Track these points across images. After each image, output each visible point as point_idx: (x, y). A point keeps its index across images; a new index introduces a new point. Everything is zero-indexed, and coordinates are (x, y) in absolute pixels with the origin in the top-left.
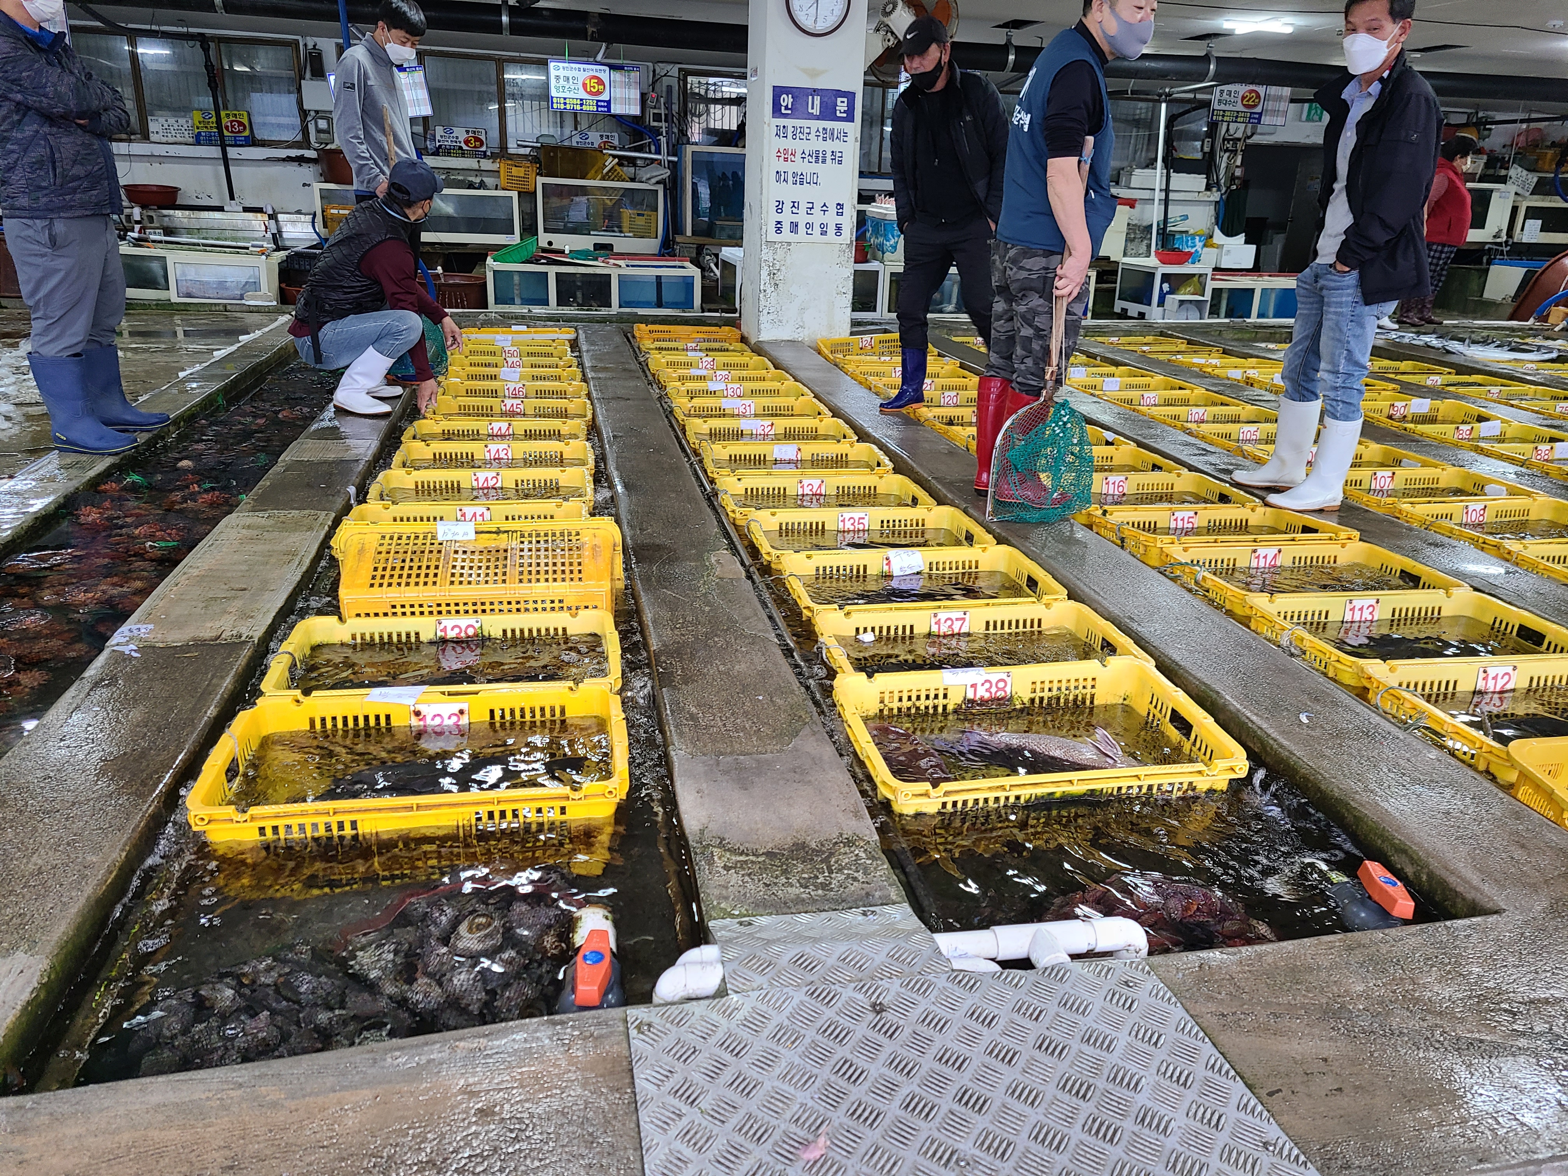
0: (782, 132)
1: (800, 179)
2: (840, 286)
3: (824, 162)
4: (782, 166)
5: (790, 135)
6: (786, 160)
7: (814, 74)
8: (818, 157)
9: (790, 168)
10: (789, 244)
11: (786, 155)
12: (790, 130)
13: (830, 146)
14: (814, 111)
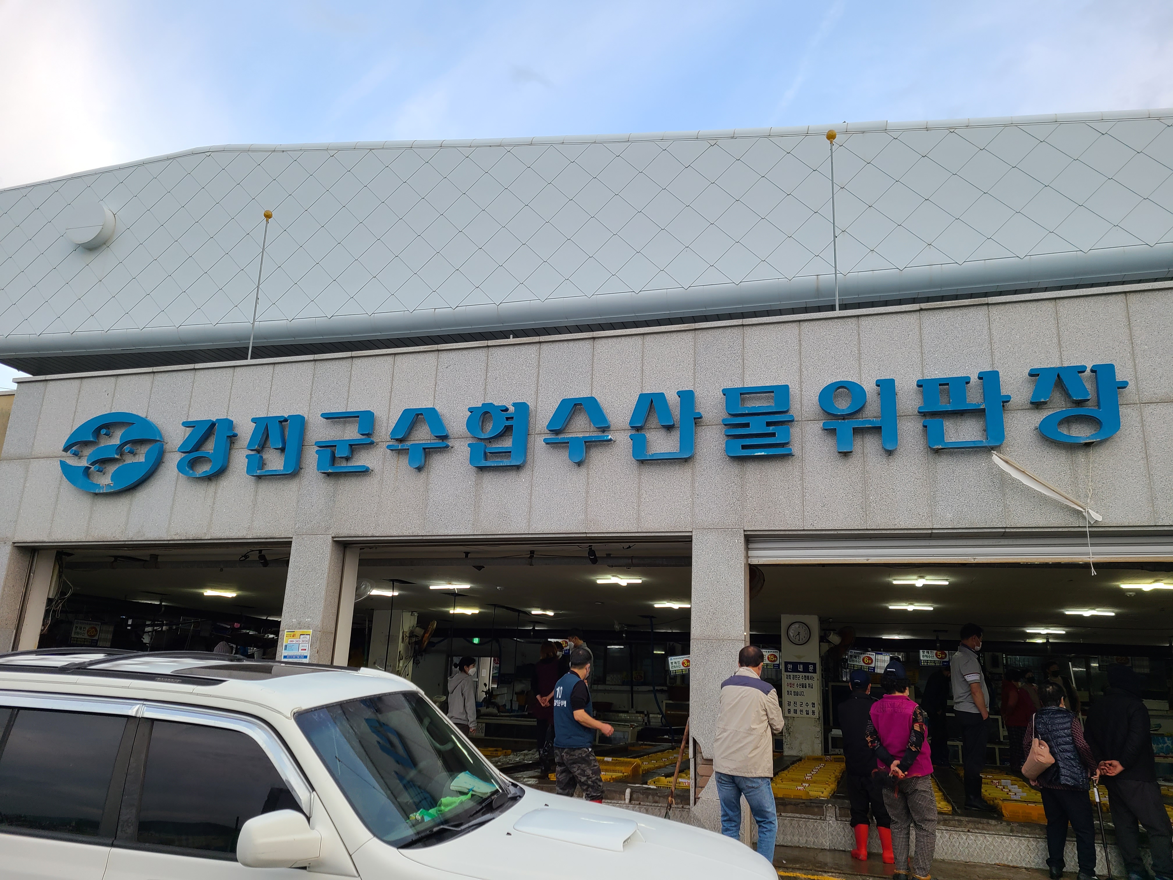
0: (789, 677)
1: (796, 694)
2: (816, 735)
3: (806, 687)
4: (790, 689)
5: (792, 678)
6: (791, 687)
7: (799, 657)
8: (803, 686)
9: (792, 690)
10: (794, 717)
11: (791, 685)
12: (792, 676)
13: (807, 682)
14: (800, 670)
